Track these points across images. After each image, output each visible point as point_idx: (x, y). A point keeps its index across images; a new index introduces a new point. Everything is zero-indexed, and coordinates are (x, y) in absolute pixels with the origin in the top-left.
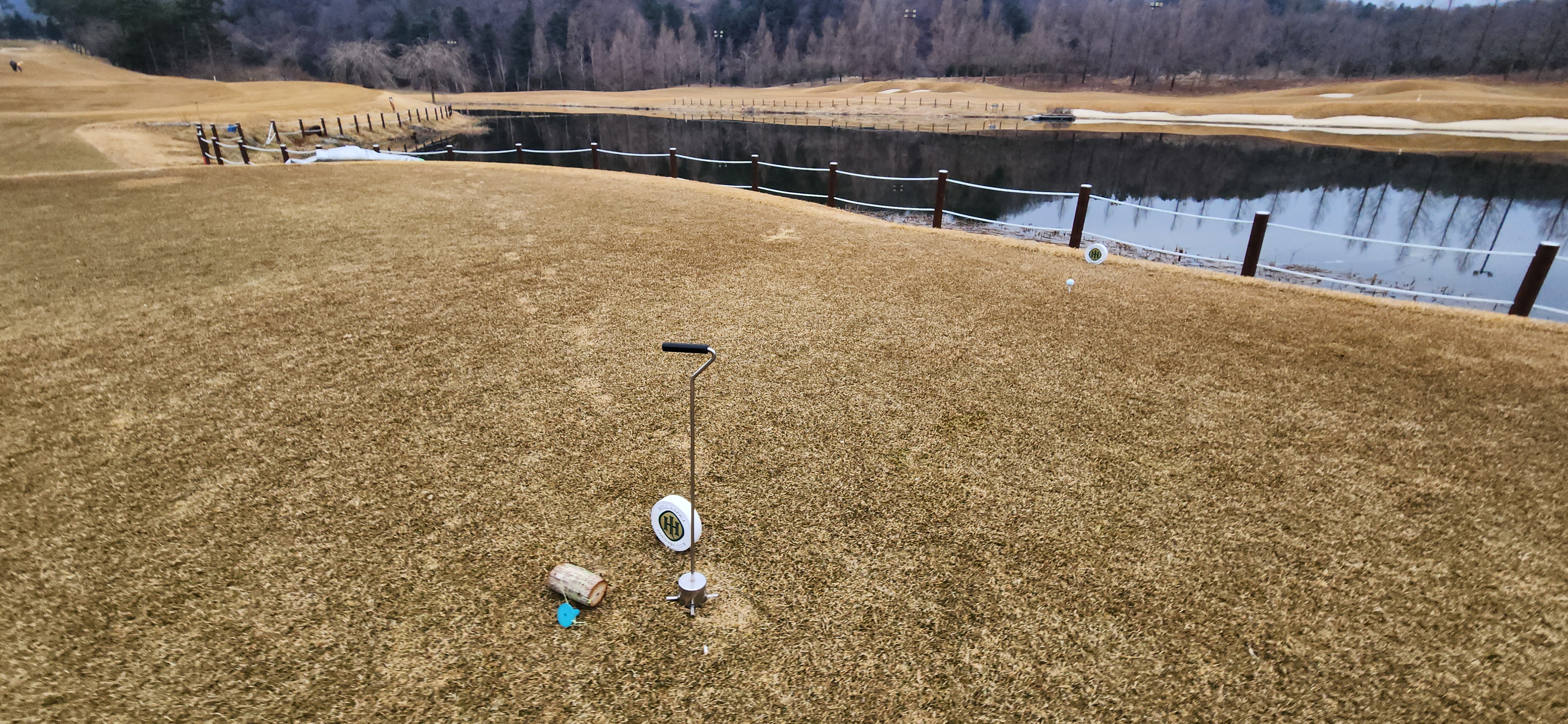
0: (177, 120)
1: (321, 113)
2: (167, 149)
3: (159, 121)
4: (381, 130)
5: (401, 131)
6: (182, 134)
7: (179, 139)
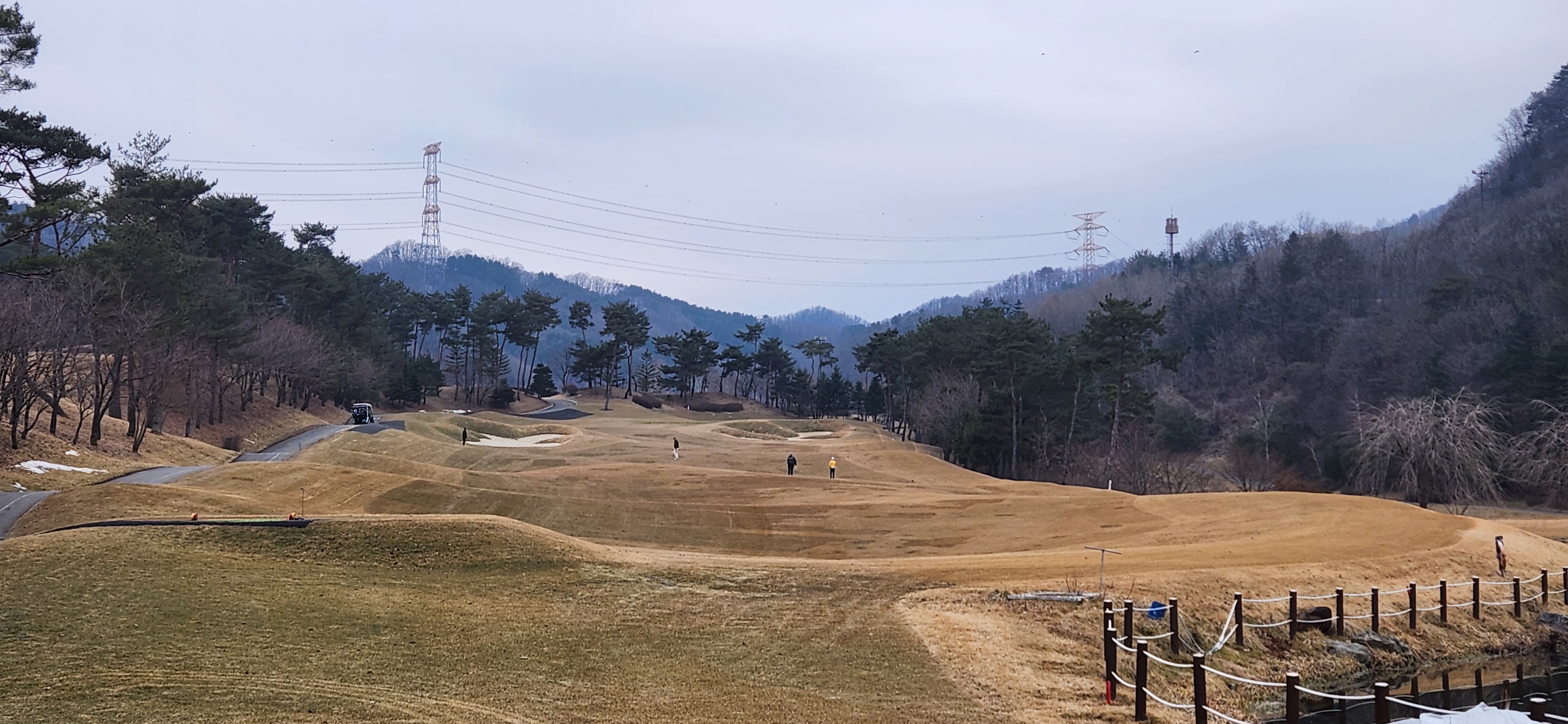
0: (1057, 586)
1: (1331, 574)
2: (1041, 656)
3: (1028, 589)
4: (1467, 624)
5: (1517, 627)
6: (1065, 622)
7: (1060, 633)
